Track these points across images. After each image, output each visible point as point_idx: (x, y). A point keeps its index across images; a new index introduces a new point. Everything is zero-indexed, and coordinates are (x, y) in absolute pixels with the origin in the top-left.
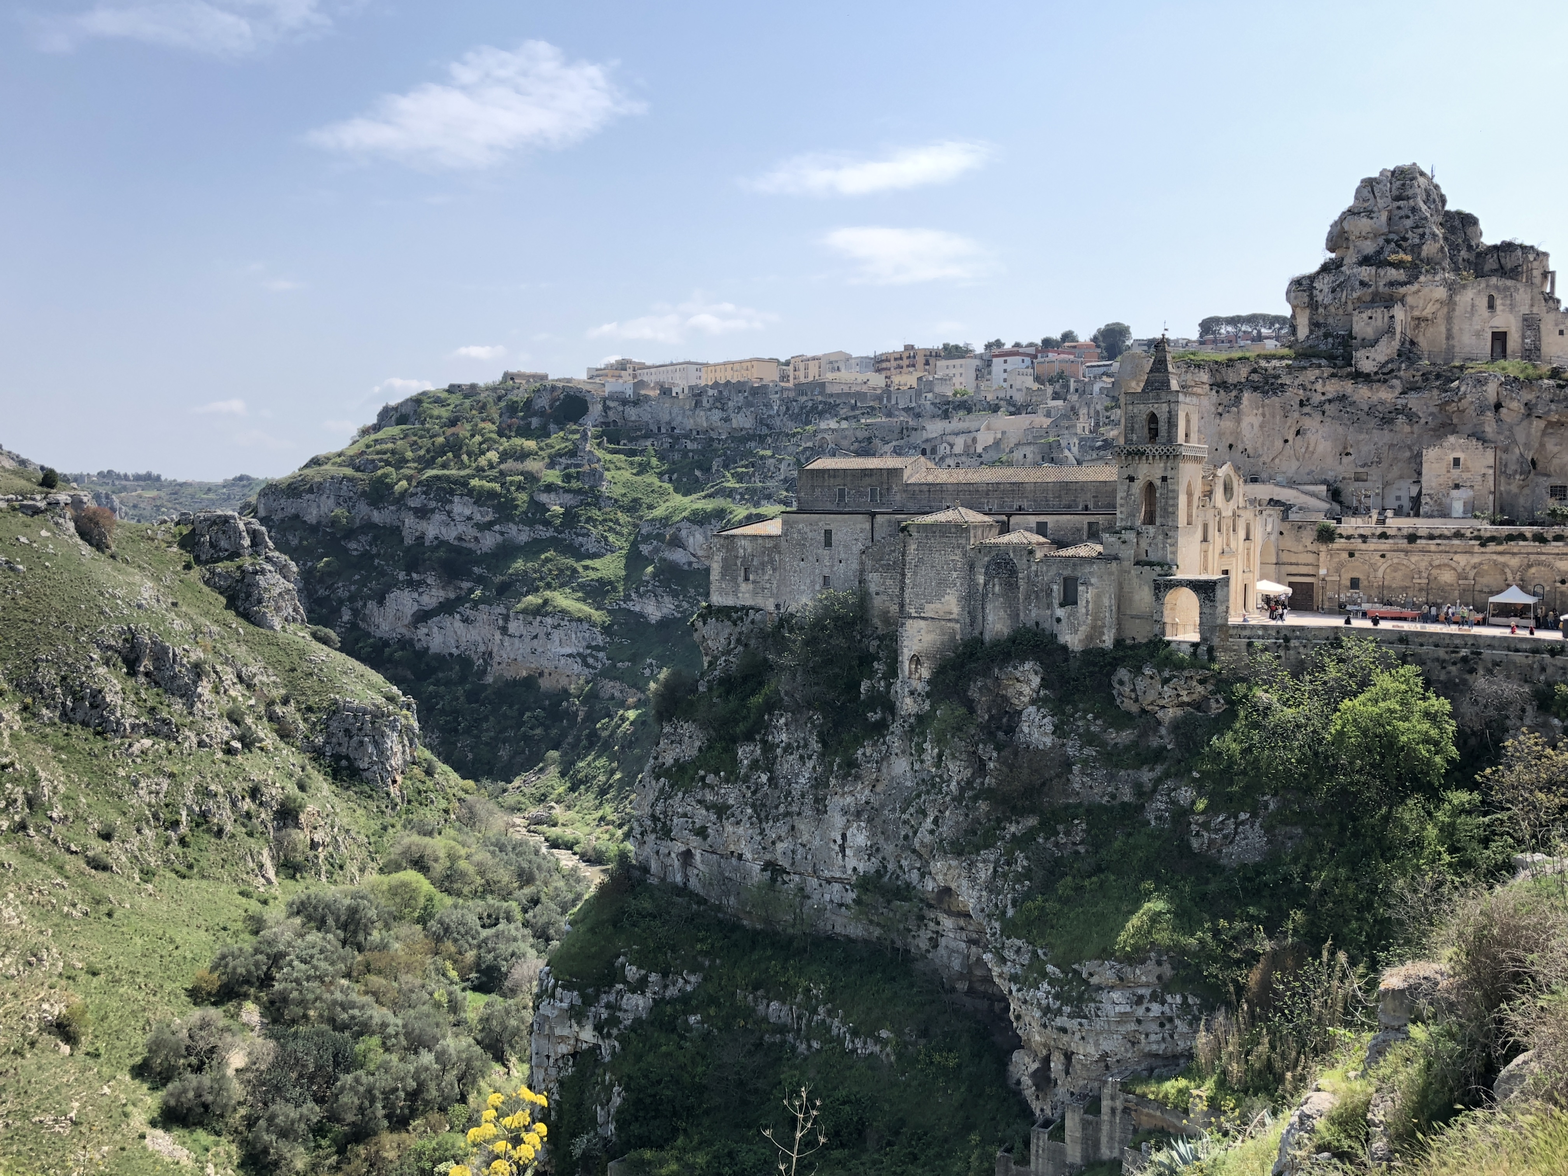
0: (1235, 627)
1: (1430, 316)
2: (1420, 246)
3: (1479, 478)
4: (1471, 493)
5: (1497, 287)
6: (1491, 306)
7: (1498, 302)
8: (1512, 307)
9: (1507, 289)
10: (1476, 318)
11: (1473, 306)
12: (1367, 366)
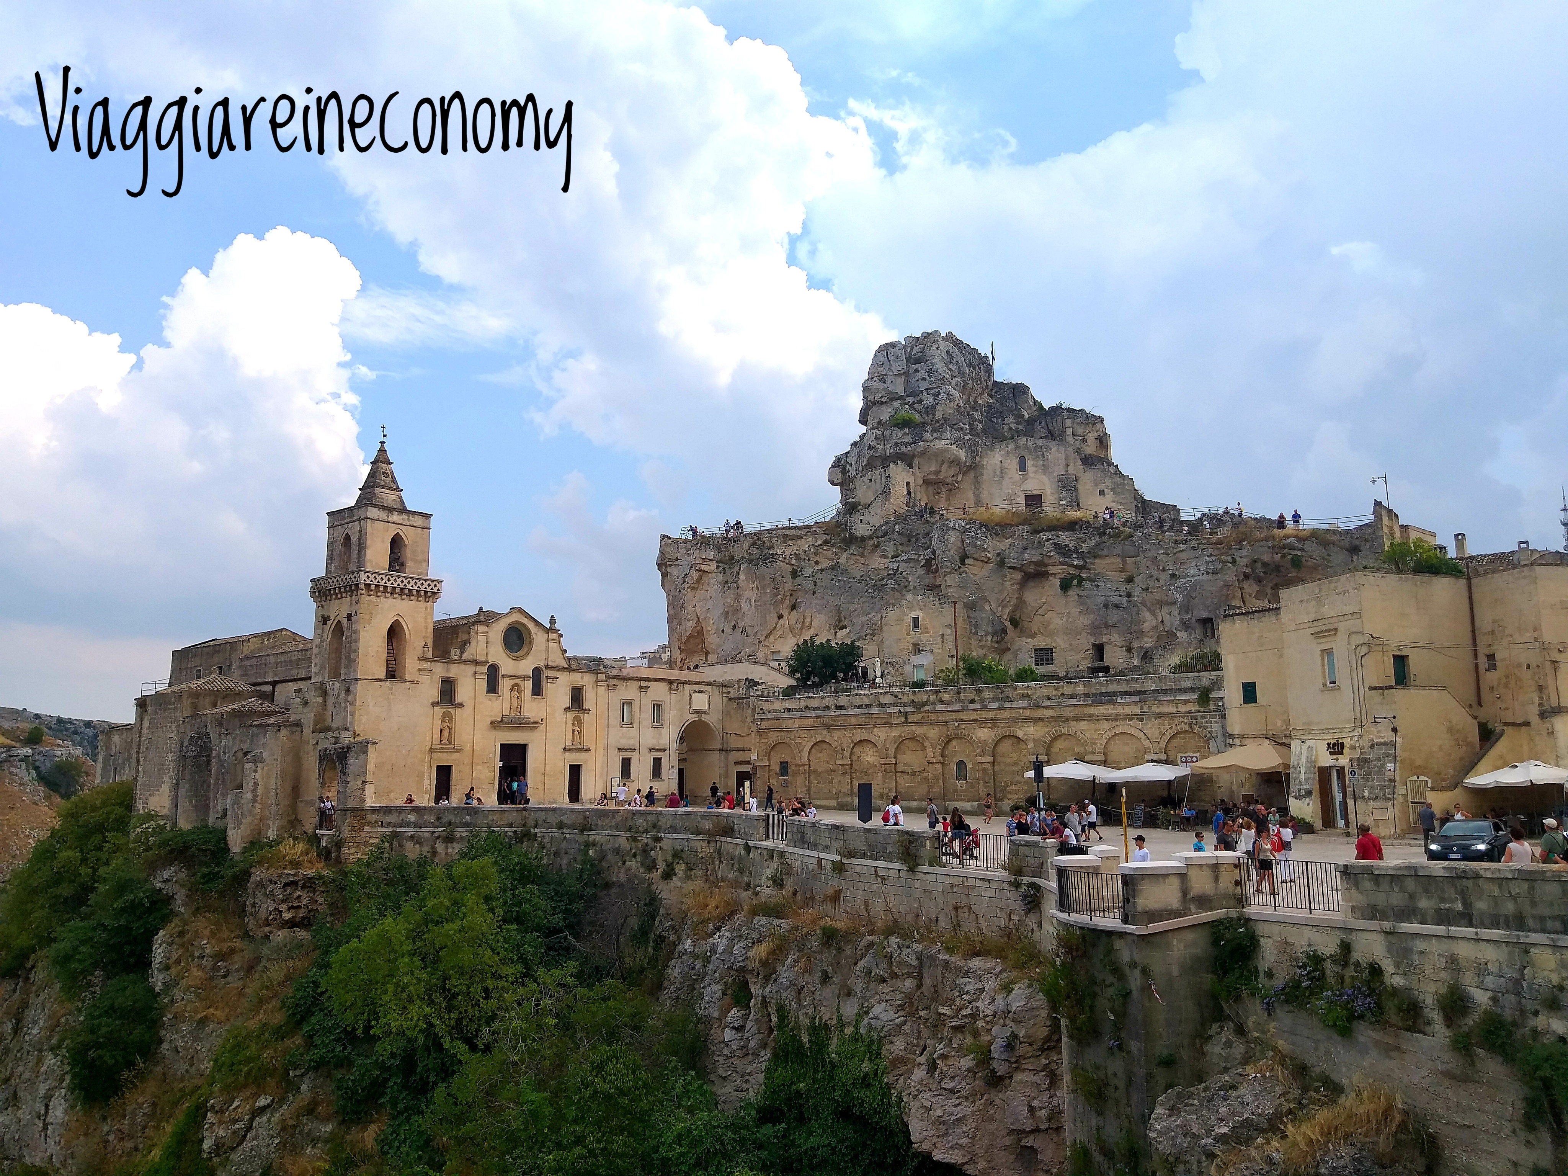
0: (375, 811)
1: (949, 480)
2: (934, 407)
3: (939, 640)
4: (931, 658)
5: (1027, 448)
6: (1022, 467)
7: (1030, 463)
8: (1045, 468)
9: (1037, 448)
10: (1006, 481)
11: (1002, 469)
12: (861, 529)
